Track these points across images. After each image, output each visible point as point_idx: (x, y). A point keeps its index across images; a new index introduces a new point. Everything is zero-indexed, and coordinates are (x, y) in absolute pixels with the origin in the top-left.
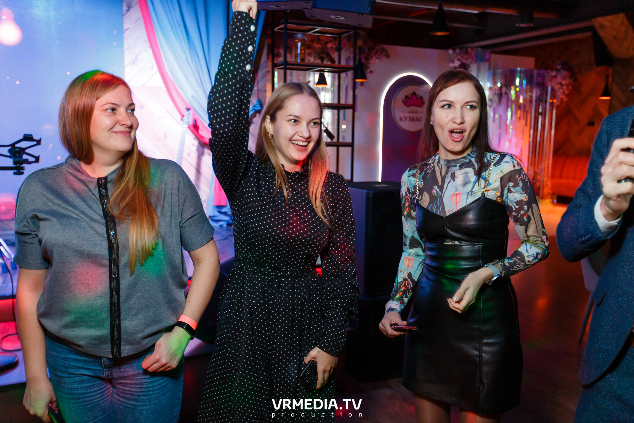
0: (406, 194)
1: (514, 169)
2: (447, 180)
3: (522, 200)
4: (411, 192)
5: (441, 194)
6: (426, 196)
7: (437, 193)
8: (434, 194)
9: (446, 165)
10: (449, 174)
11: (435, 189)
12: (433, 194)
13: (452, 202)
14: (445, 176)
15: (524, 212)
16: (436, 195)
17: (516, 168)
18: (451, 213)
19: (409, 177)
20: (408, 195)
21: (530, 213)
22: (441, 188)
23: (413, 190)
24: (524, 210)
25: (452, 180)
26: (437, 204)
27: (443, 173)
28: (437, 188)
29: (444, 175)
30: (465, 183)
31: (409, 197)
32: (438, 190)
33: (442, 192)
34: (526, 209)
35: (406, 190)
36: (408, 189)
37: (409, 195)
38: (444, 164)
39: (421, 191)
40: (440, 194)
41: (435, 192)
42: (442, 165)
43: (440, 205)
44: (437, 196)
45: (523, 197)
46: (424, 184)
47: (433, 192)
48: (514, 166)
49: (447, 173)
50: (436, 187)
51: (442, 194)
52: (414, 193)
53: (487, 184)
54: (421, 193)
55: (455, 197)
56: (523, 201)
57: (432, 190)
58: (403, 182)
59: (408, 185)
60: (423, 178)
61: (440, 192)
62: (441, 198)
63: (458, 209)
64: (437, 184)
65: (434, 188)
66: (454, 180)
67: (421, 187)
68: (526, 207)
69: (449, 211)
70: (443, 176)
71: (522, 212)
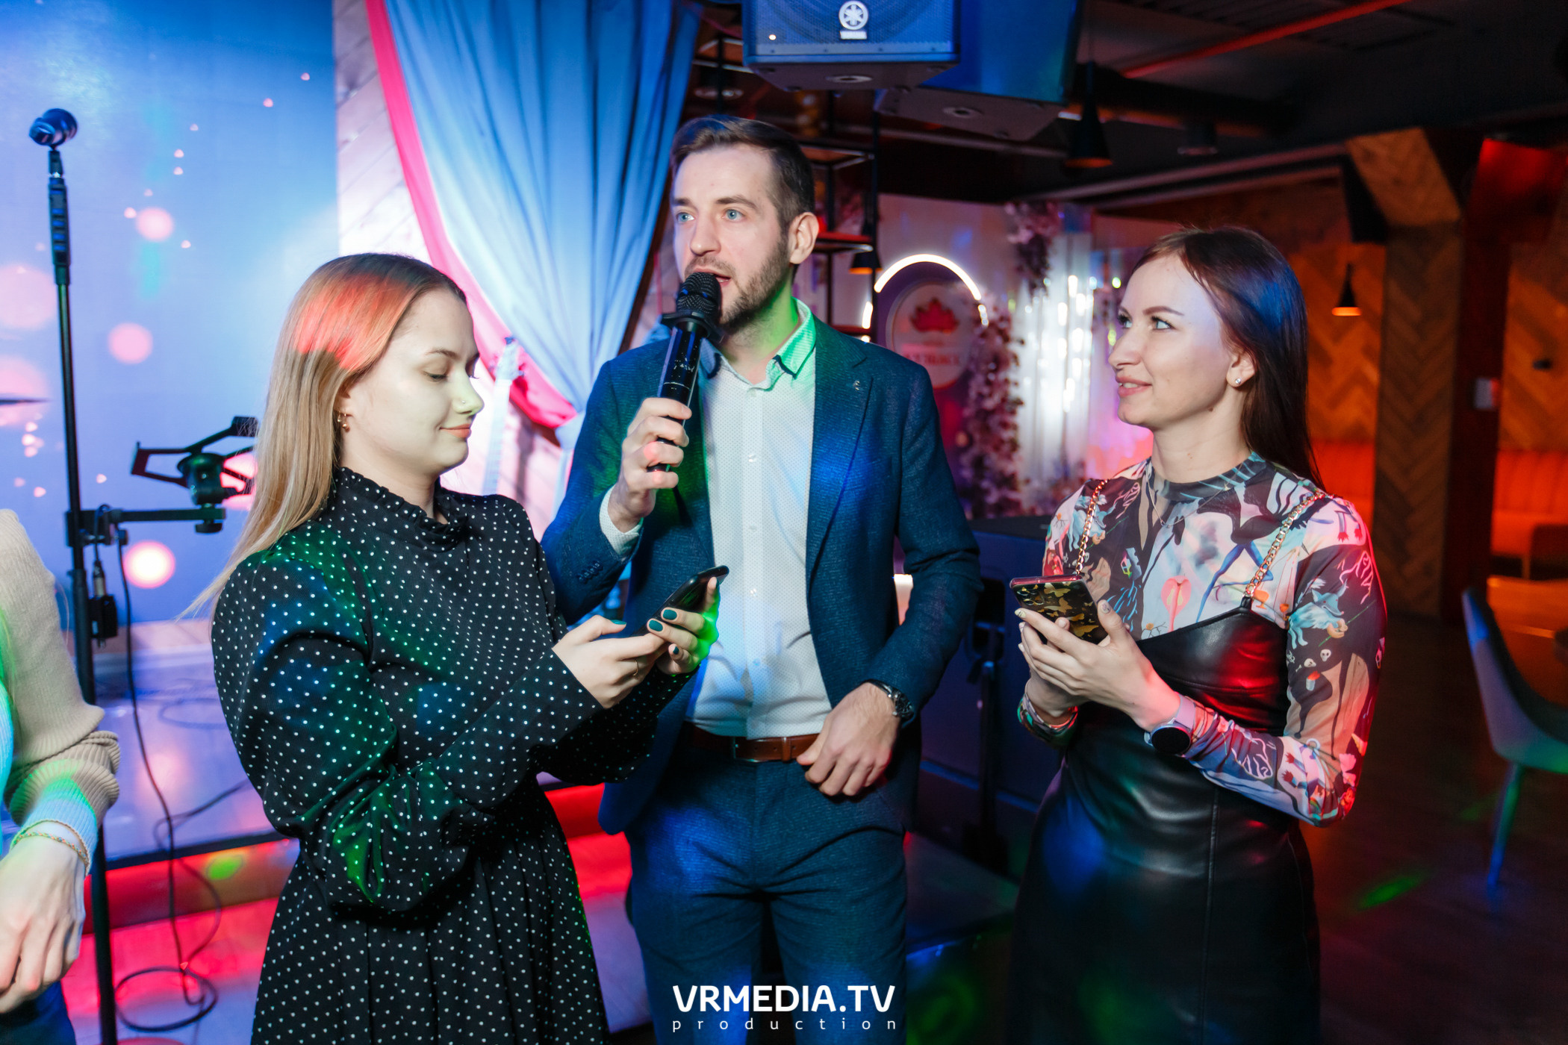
0: (1057, 552)
1: (1340, 542)
2: (1161, 539)
3: (1326, 630)
4: (1071, 549)
5: (1141, 574)
6: (1104, 568)
7: (1132, 569)
8: (1126, 570)
9: (1167, 497)
10: (1171, 522)
11: (1128, 557)
12: (1123, 568)
13: (1165, 603)
14: (1159, 526)
15: (1314, 664)
16: (1129, 573)
17: (1346, 542)
18: (1155, 634)
19: (1077, 509)
20: (1062, 553)
21: (1332, 675)
22: (1144, 556)
23: (1076, 546)
24: (1318, 659)
25: (1173, 540)
26: (1126, 598)
27: (1157, 516)
28: (1135, 554)
29: (1159, 521)
30: (1206, 555)
31: (1062, 561)
32: (1136, 560)
33: (1144, 569)
34: (1325, 659)
35: (1060, 541)
36: (1066, 540)
37: (1064, 555)
38: (1162, 492)
39: (1097, 551)
40: (1138, 572)
41: (1128, 565)
42: (1158, 494)
43: (1132, 604)
44: (1132, 576)
45: (1334, 625)
46: (1106, 536)
47: (1124, 565)
48: (1343, 535)
49: (1166, 517)
50: (1132, 551)
51: (1143, 573)
52: (1075, 554)
53: (1261, 574)
54: (1093, 561)
55: (1173, 591)
56: (1328, 635)
57: (1122, 559)
58: (1059, 516)
59: (1069, 529)
60: (1107, 520)
61: (1139, 568)
62: (1140, 584)
63: (1175, 629)
64: (1136, 543)
65: (1127, 552)
66: (1178, 541)
67: (1096, 541)
68: (1326, 654)
69: (1150, 628)
70: (1154, 523)
71: (1309, 662)
